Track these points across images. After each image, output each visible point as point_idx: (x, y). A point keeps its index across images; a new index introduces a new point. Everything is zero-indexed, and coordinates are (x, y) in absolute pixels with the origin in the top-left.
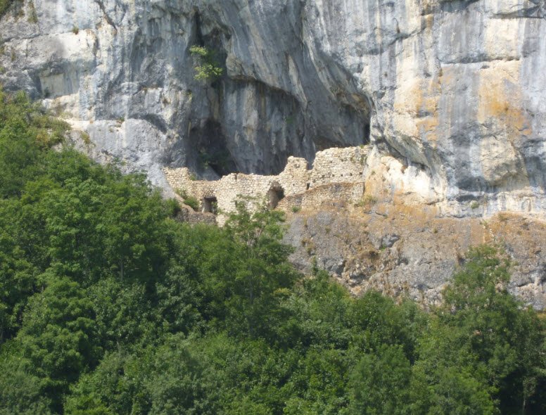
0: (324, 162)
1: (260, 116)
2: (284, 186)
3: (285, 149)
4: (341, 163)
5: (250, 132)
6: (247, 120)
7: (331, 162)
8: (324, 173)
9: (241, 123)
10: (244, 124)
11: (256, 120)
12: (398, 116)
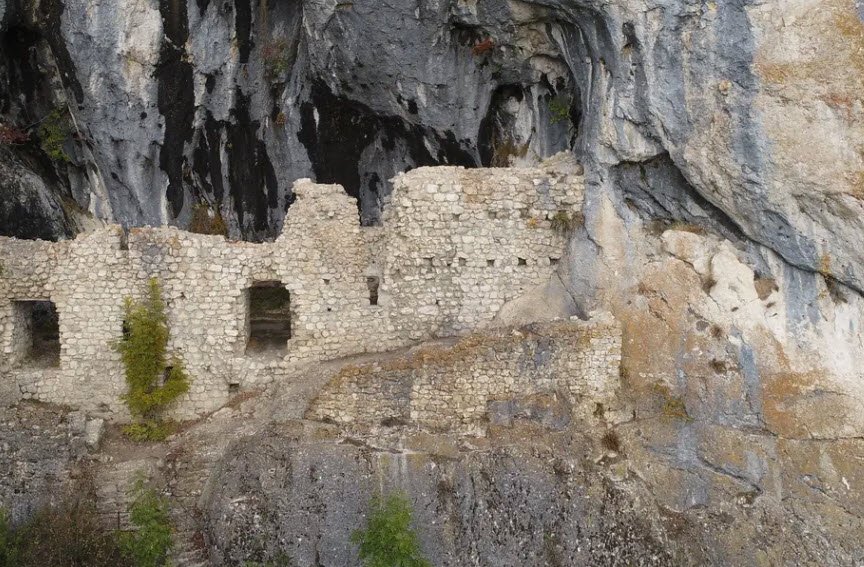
0: (432, 216)
1: (167, 28)
2: (293, 285)
3: (225, 116)
4: (491, 224)
5: (135, 69)
6: (128, 36)
7: (456, 217)
8: (431, 252)
9: (113, 44)
10: (121, 47)
11: (156, 39)
12: (779, 109)
